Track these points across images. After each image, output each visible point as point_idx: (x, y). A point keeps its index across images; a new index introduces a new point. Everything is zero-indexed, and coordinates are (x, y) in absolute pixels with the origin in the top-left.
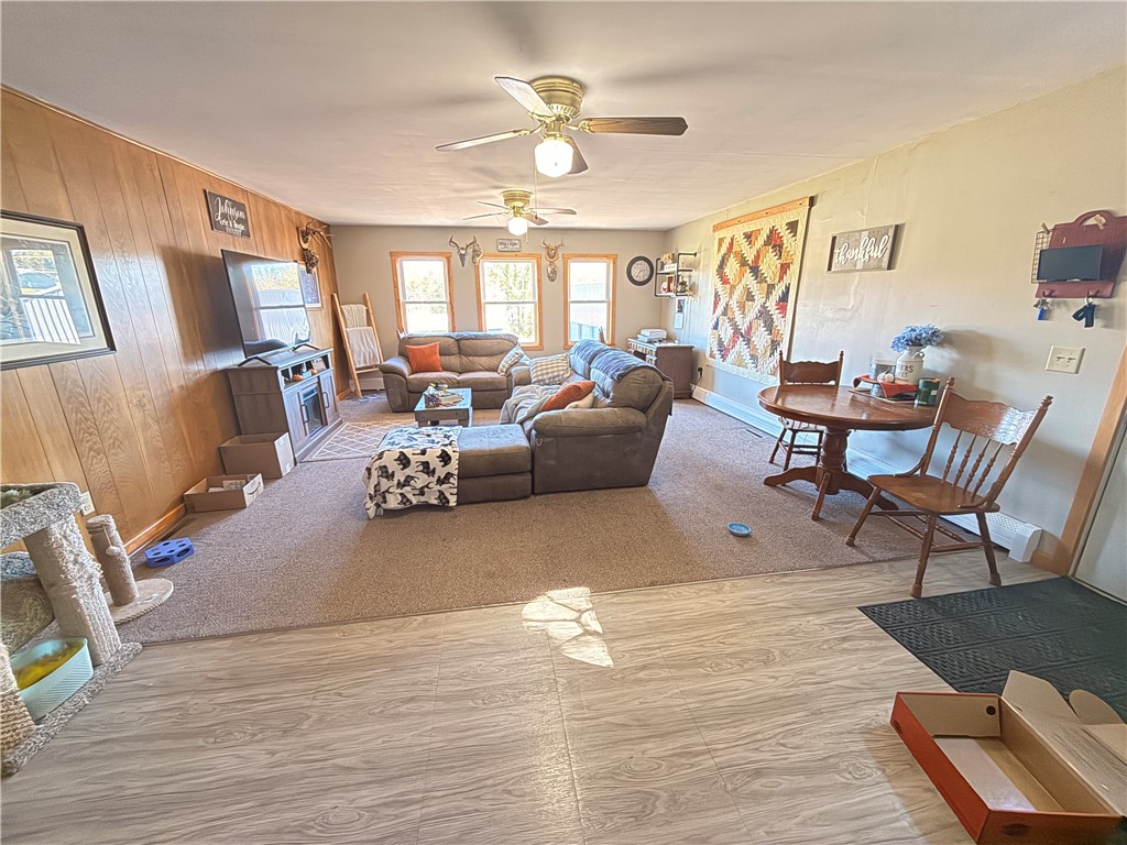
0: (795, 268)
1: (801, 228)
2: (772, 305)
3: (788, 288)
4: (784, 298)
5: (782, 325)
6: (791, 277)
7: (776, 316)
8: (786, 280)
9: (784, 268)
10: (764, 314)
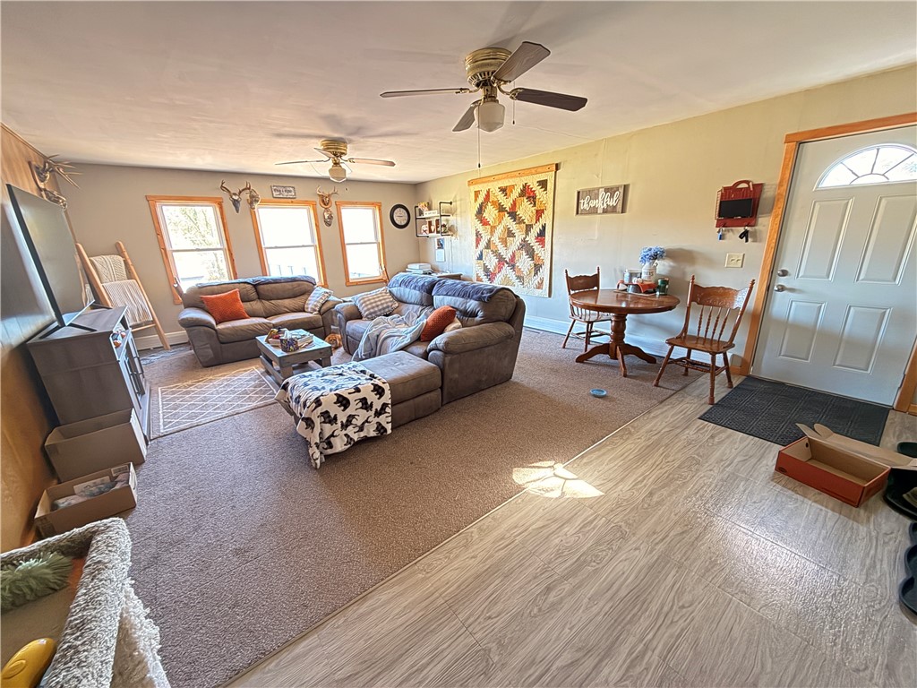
0: (548, 213)
1: (550, 185)
2: (531, 239)
3: (544, 227)
4: (542, 234)
5: (543, 253)
6: (546, 219)
7: (537, 247)
8: (542, 221)
9: (539, 213)
10: (525, 246)
